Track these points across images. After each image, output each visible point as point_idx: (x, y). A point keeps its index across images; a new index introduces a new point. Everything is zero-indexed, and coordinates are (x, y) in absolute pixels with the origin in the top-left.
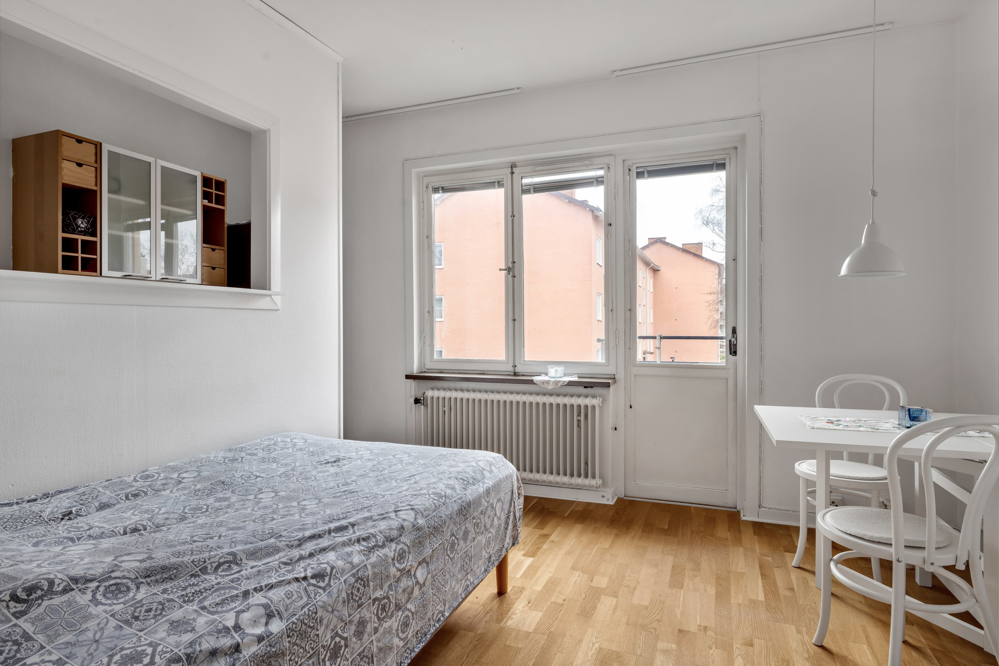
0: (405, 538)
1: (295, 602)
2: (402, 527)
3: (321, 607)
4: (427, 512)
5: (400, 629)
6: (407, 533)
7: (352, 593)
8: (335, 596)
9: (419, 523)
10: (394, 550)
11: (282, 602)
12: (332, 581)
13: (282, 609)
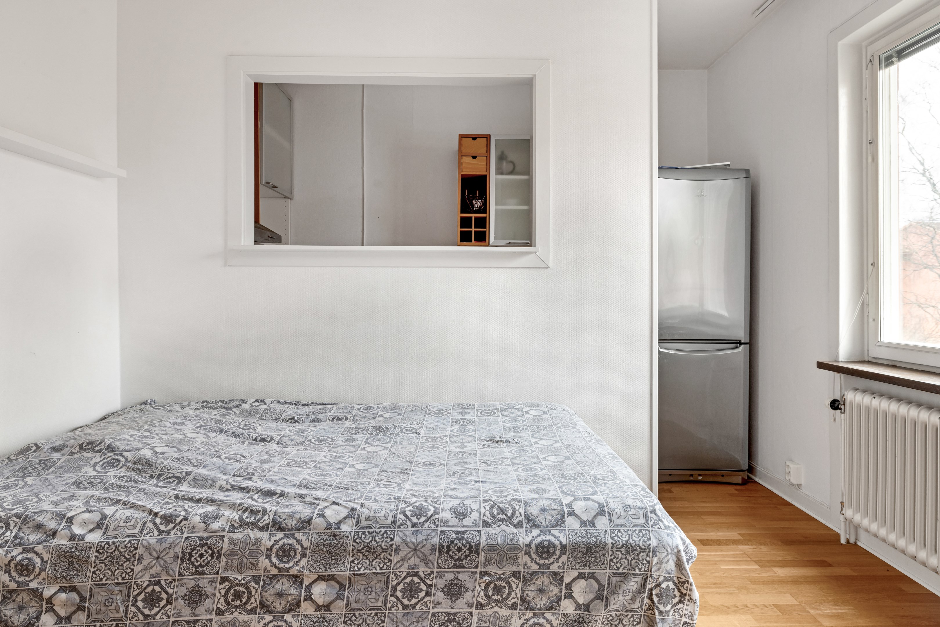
1: (126, 528)
2: (309, 522)
3: (143, 546)
7: (190, 554)
8: (165, 545)
11: (116, 522)
12: (175, 530)
13: (112, 527)
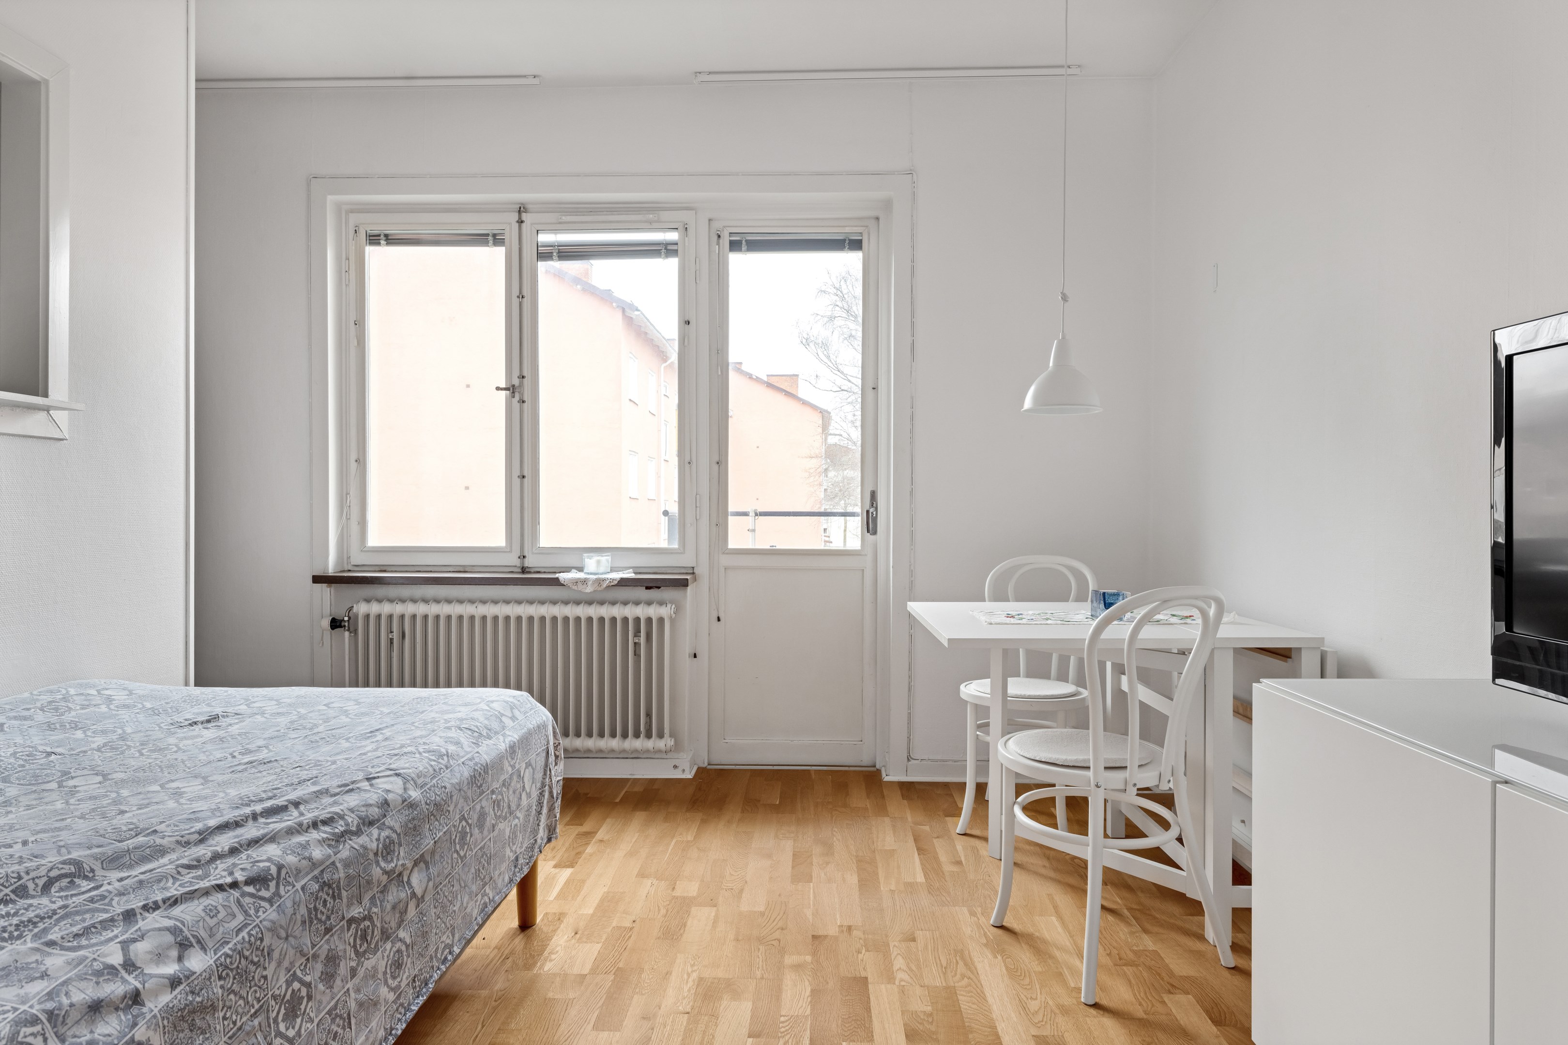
0: (391, 820)
1: (224, 924)
2: (386, 803)
3: (269, 930)
4: (422, 780)
5: (388, 971)
6: (394, 812)
7: (316, 909)
8: (290, 911)
9: (411, 797)
10: (376, 839)
11: (201, 924)
12: (282, 888)
13: (203, 934)
